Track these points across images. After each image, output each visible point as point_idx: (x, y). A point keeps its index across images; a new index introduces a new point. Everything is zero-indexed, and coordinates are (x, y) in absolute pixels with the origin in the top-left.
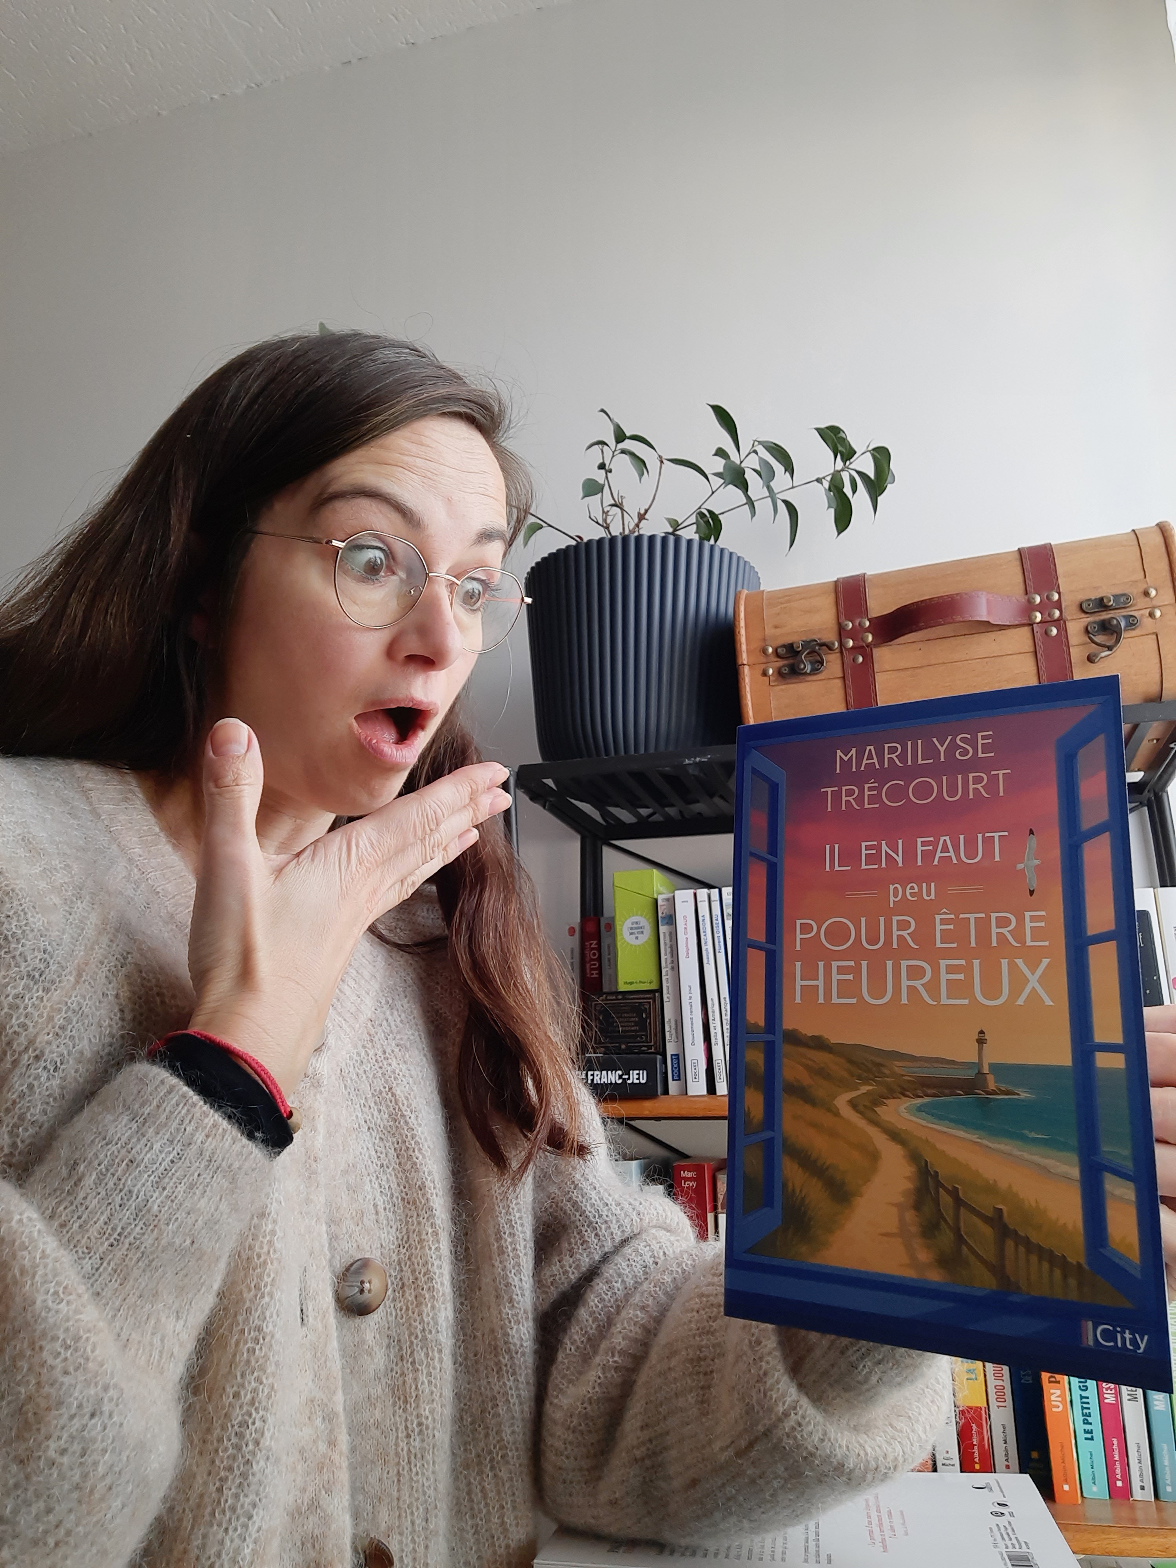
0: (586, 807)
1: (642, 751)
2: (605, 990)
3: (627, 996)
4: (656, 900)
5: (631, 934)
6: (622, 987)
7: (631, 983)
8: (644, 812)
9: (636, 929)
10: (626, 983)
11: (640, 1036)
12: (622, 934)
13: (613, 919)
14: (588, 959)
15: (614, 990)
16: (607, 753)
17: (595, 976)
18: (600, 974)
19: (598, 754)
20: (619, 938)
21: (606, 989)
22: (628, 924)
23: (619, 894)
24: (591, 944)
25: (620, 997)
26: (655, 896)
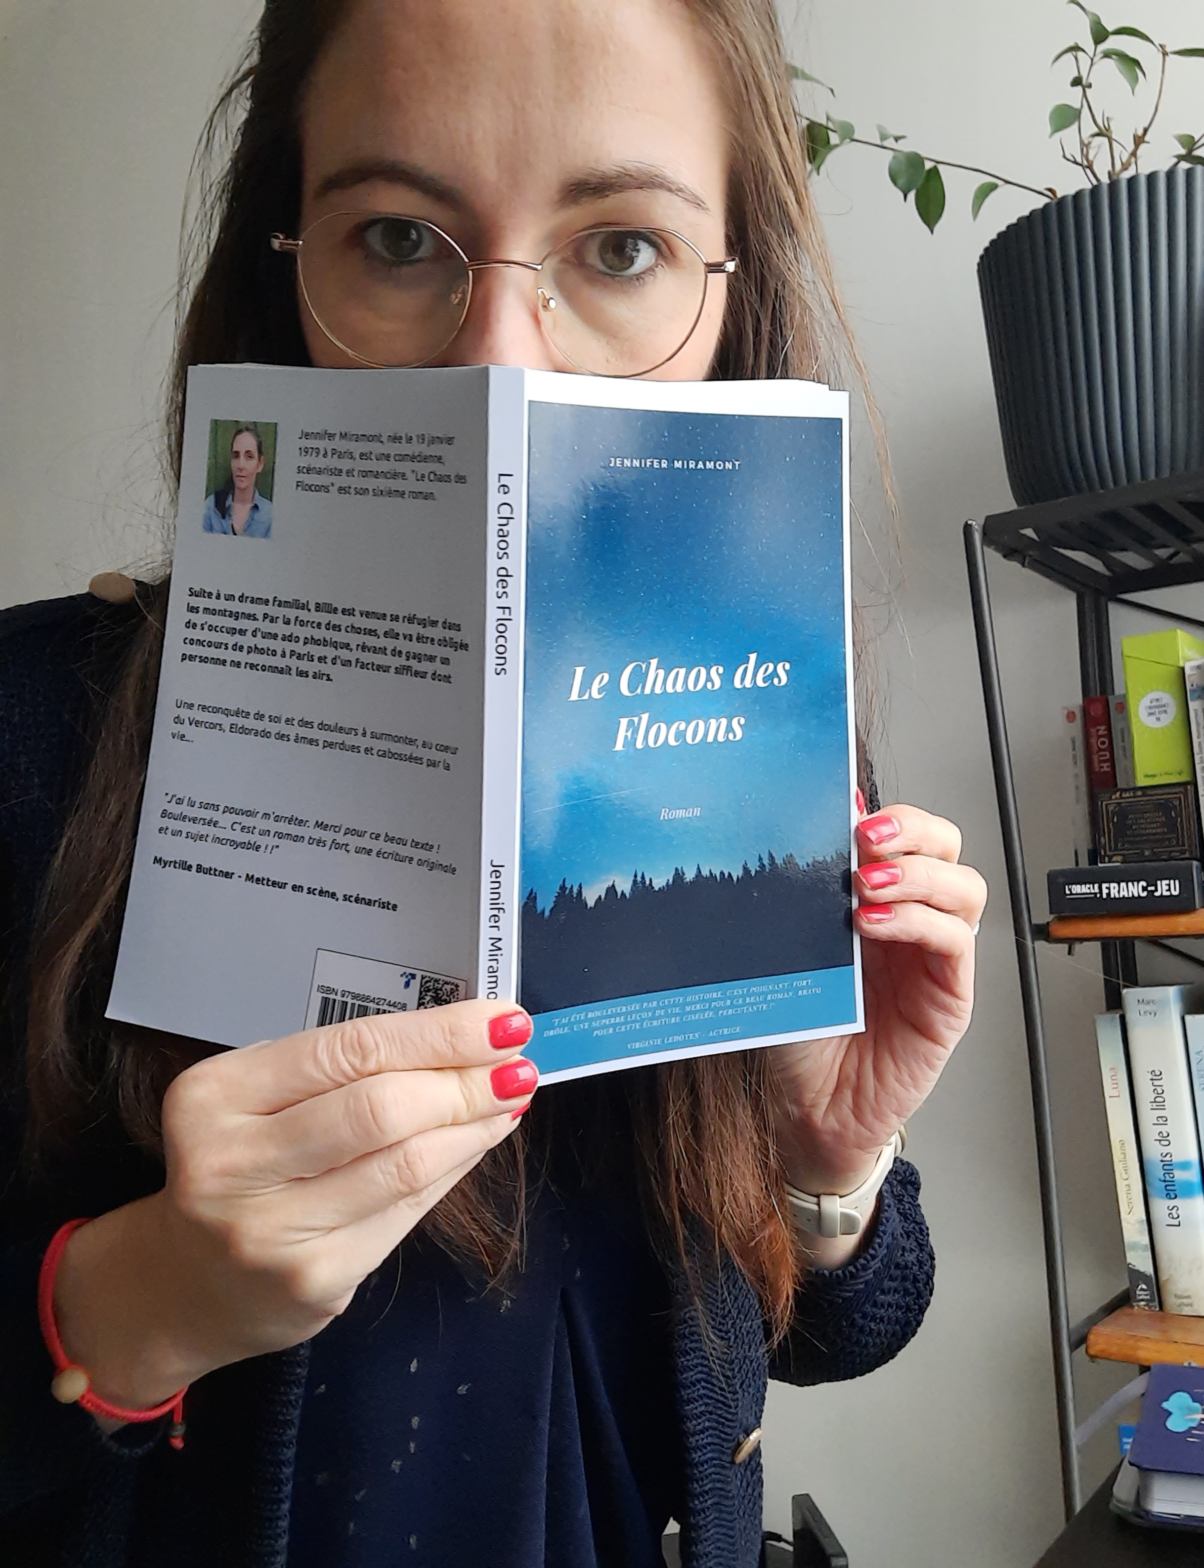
0: (1079, 556)
1: (1152, 475)
2: (1119, 786)
3: (1149, 792)
4: (1183, 669)
5: (1151, 714)
6: (1141, 782)
7: (1154, 776)
8: (1163, 553)
9: (1157, 708)
10: (1147, 776)
11: (1169, 840)
12: (1137, 716)
13: (1124, 696)
14: (1095, 749)
15: (1132, 786)
16: (1103, 484)
17: (1105, 769)
18: (1113, 766)
19: (1091, 488)
20: (1134, 720)
21: (1121, 784)
22: (1145, 702)
23: (1130, 665)
24: (1098, 730)
25: (1139, 793)
26: (1181, 664)
